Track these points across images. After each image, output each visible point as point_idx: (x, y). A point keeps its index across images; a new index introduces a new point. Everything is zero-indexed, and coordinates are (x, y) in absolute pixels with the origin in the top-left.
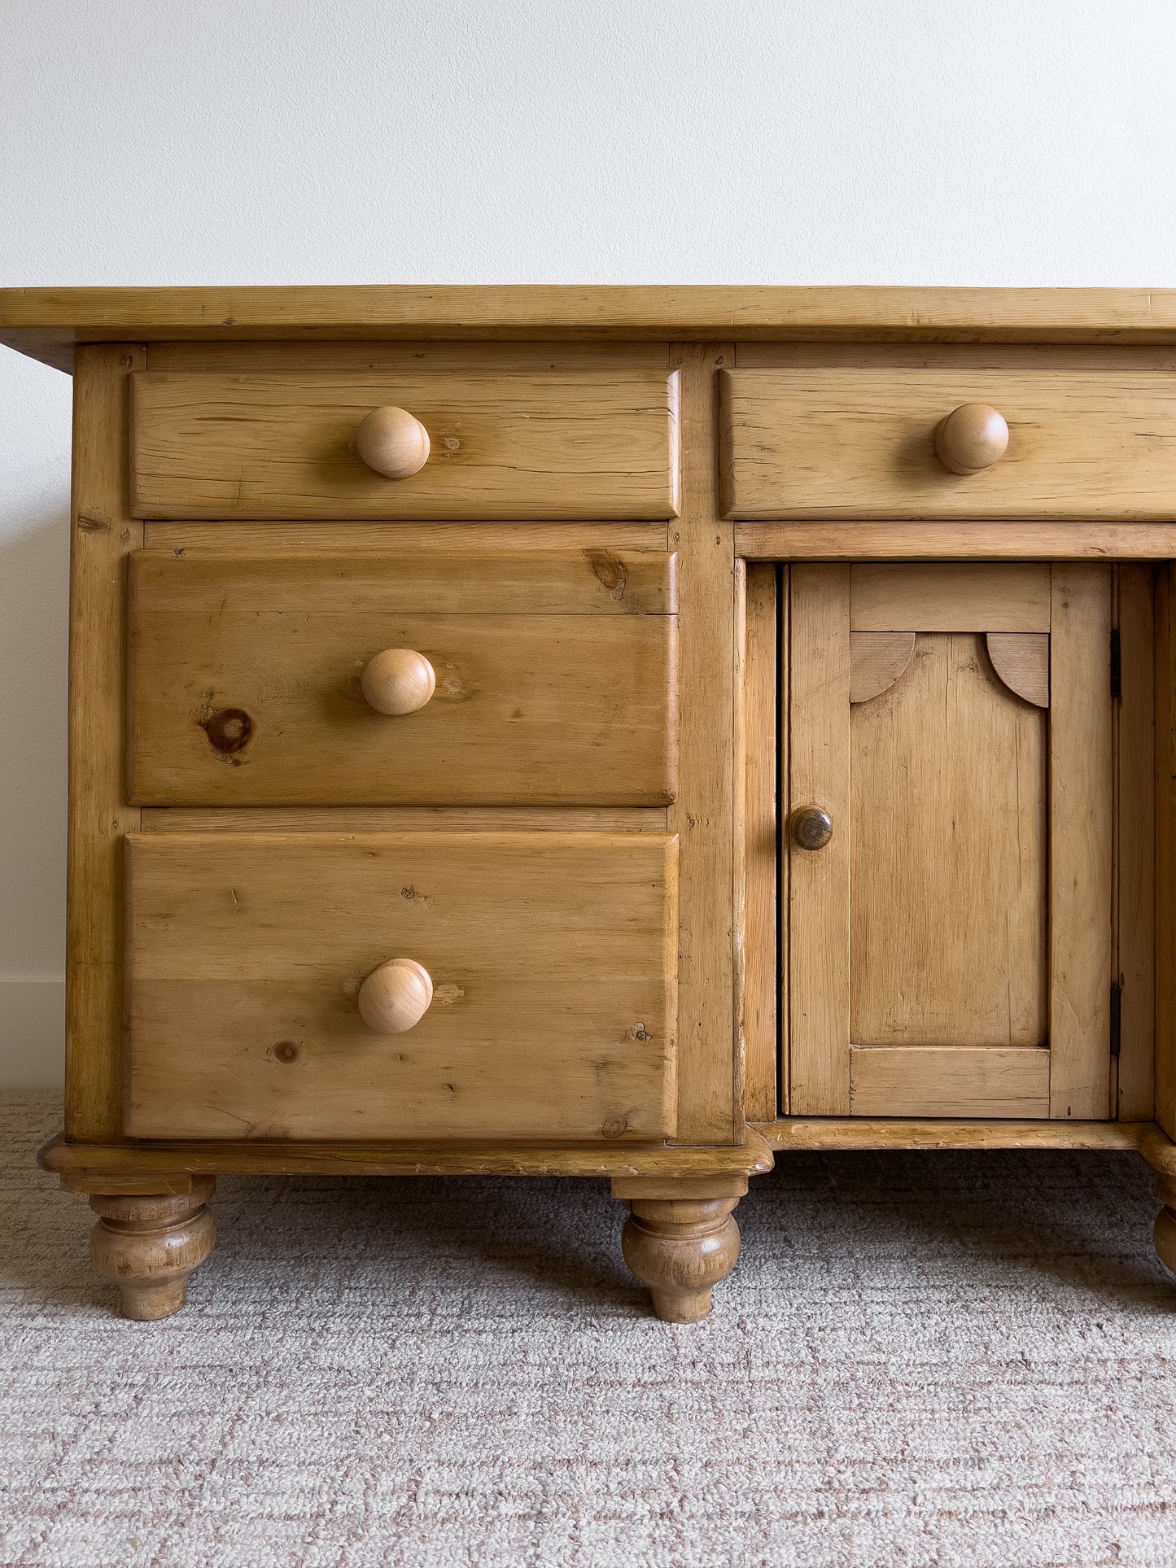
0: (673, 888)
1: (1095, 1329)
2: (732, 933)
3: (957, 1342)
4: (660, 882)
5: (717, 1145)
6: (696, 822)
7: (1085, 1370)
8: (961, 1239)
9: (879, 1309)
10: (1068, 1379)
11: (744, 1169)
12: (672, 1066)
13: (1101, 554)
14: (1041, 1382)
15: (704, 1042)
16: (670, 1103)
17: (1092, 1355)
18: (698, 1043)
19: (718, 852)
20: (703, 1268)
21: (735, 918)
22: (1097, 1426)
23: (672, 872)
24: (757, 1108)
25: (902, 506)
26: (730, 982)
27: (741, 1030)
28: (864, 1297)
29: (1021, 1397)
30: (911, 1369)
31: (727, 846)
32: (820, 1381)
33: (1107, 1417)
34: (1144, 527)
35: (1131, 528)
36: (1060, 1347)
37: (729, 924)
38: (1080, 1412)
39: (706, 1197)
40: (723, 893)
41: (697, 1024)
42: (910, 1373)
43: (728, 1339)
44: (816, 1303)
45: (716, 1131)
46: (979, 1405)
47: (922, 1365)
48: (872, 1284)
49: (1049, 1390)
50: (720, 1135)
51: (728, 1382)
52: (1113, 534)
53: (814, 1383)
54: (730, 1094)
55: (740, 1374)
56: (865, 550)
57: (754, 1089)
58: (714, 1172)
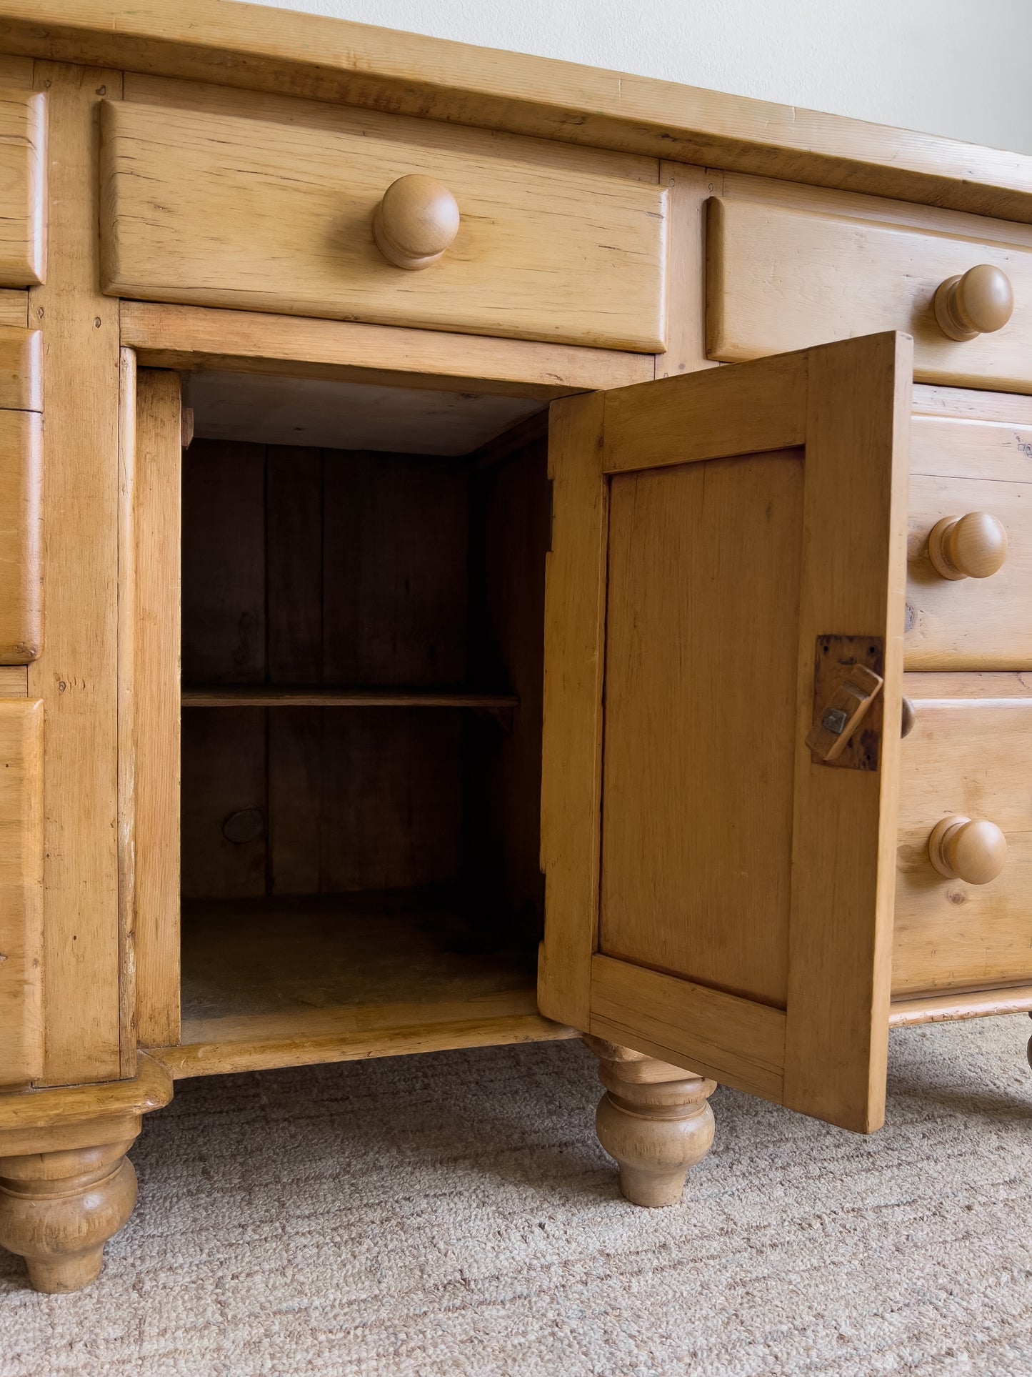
0: (34, 768)
1: (537, 1230)
2: (116, 824)
3: (390, 1268)
4: (17, 761)
5: (99, 1082)
6: (68, 684)
7: (528, 1280)
8: (399, 1147)
9: (304, 1241)
10: (510, 1295)
11: (131, 1107)
12: (34, 994)
13: (559, 382)
14: (481, 1303)
15: (80, 959)
16: (32, 1038)
17: (535, 1262)
18: (73, 960)
19: (97, 724)
20: (85, 1228)
21: (121, 805)
22: (543, 1348)
23: (32, 747)
24: (157, 1031)
25: (333, 298)
26: (114, 884)
27: (129, 942)
28: (288, 1229)
29: (459, 1325)
30: (337, 1310)
31: (110, 714)
32: (227, 1344)
33: (553, 1334)
34: (604, 355)
35: (591, 355)
36: (502, 1257)
37: (112, 813)
38: (524, 1334)
39: (84, 1145)
40: (104, 772)
41: (71, 938)
42: (335, 1317)
43: (118, 1307)
44: (231, 1245)
45: (97, 1064)
46: (412, 1344)
47: (350, 1303)
48: (298, 1212)
49: (490, 1312)
50: (103, 1070)
51: (112, 1363)
52: (571, 360)
53: (218, 1349)
54: (116, 1019)
55: (130, 1350)
56: (286, 351)
57: (153, 1011)
58: (92, 1116)
